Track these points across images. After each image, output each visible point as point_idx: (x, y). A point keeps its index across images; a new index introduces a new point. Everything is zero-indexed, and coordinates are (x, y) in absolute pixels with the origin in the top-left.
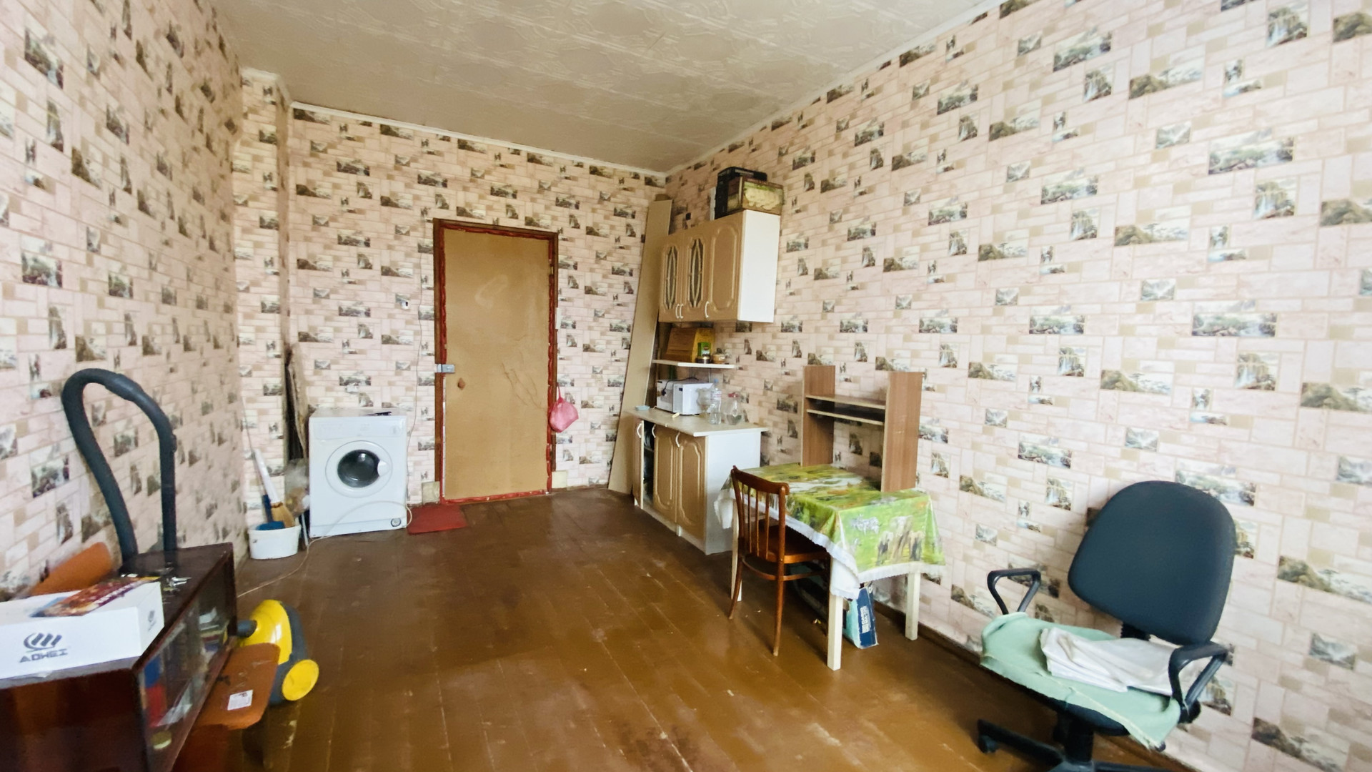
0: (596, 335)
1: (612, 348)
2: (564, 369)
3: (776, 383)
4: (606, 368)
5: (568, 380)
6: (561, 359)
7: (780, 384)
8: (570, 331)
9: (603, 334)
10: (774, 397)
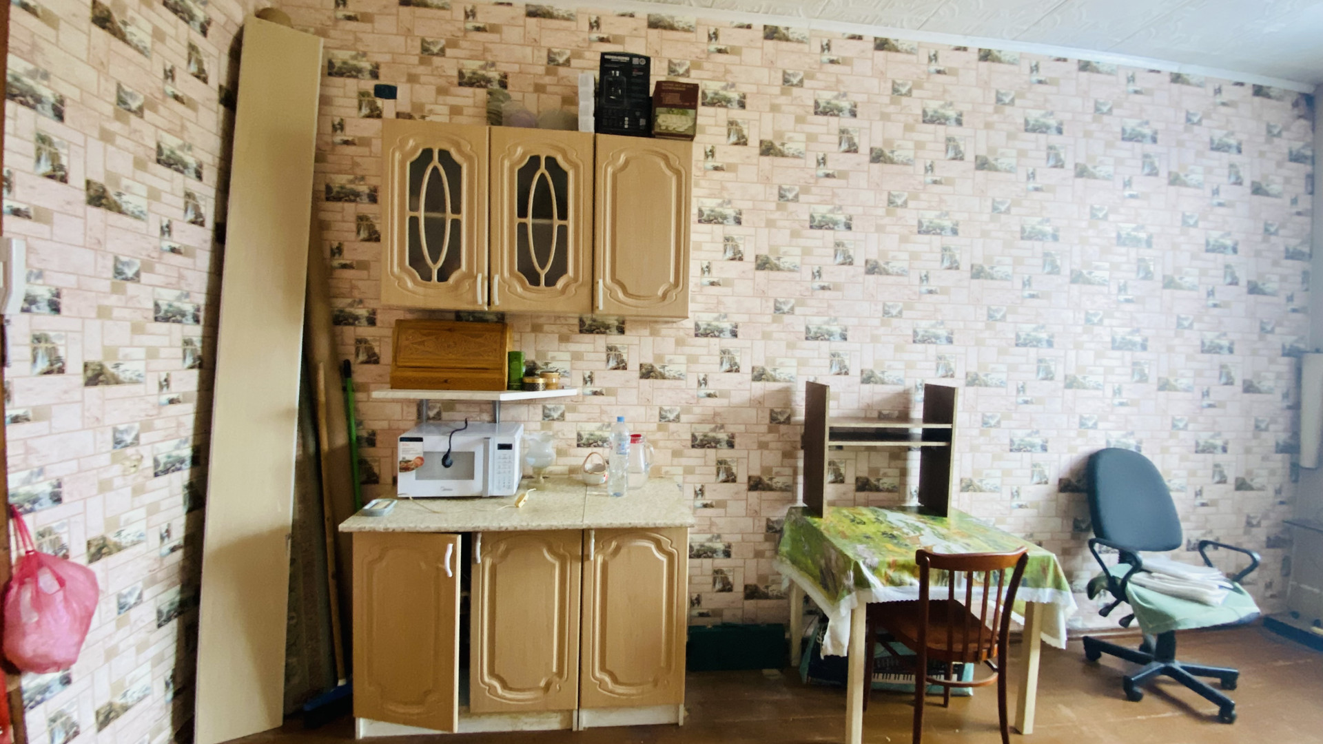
0: (118, 333)
1: (161, 367)
2: (28, 451)
3: (687, 411)
4: (147, 427)
5: (43, 488)
6: (16, 420)
7: (697, 410)
8: (44, 321)
9: (137, 329)
10: (683, 433)
